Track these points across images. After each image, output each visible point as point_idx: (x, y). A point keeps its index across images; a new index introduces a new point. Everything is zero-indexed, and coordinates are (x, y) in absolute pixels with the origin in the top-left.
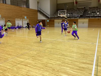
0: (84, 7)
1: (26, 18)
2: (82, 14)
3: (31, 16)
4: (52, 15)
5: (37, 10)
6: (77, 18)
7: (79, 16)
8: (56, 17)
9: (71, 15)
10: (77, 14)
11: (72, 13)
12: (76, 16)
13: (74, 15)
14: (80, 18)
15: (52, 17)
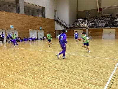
0: (110, 14)
1: (41, 28)
2: (107, 23)
4: (71, 25)
5: (54, 19)
6: (102, 28)
7: (104, 25)
8: (75, 26)
9: (94, 24)
10: (101, 23)
11: (95, 22)
12: (100, 25)
13: (97, 24)
14: (105, 28)
15: (71, 27)
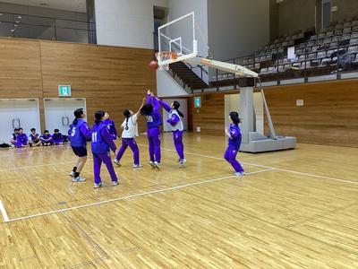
3: (102, 83)
